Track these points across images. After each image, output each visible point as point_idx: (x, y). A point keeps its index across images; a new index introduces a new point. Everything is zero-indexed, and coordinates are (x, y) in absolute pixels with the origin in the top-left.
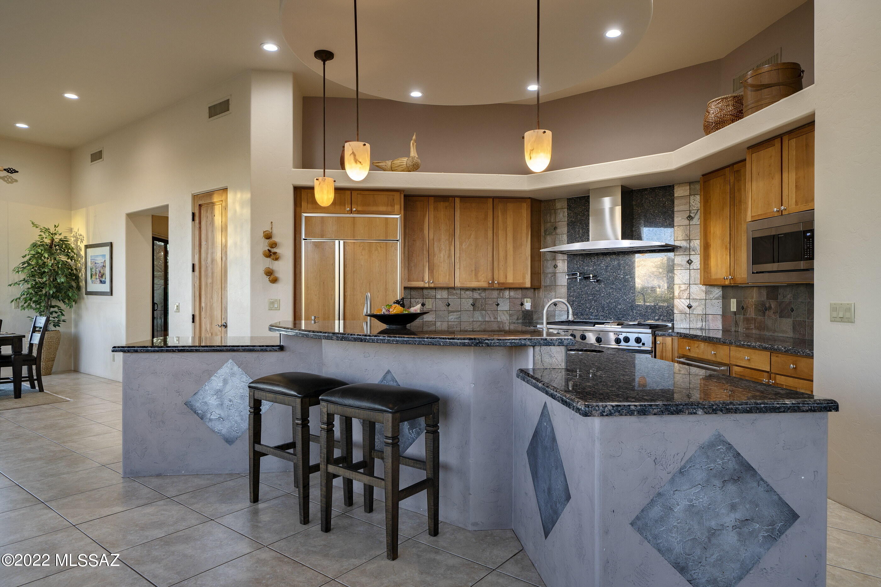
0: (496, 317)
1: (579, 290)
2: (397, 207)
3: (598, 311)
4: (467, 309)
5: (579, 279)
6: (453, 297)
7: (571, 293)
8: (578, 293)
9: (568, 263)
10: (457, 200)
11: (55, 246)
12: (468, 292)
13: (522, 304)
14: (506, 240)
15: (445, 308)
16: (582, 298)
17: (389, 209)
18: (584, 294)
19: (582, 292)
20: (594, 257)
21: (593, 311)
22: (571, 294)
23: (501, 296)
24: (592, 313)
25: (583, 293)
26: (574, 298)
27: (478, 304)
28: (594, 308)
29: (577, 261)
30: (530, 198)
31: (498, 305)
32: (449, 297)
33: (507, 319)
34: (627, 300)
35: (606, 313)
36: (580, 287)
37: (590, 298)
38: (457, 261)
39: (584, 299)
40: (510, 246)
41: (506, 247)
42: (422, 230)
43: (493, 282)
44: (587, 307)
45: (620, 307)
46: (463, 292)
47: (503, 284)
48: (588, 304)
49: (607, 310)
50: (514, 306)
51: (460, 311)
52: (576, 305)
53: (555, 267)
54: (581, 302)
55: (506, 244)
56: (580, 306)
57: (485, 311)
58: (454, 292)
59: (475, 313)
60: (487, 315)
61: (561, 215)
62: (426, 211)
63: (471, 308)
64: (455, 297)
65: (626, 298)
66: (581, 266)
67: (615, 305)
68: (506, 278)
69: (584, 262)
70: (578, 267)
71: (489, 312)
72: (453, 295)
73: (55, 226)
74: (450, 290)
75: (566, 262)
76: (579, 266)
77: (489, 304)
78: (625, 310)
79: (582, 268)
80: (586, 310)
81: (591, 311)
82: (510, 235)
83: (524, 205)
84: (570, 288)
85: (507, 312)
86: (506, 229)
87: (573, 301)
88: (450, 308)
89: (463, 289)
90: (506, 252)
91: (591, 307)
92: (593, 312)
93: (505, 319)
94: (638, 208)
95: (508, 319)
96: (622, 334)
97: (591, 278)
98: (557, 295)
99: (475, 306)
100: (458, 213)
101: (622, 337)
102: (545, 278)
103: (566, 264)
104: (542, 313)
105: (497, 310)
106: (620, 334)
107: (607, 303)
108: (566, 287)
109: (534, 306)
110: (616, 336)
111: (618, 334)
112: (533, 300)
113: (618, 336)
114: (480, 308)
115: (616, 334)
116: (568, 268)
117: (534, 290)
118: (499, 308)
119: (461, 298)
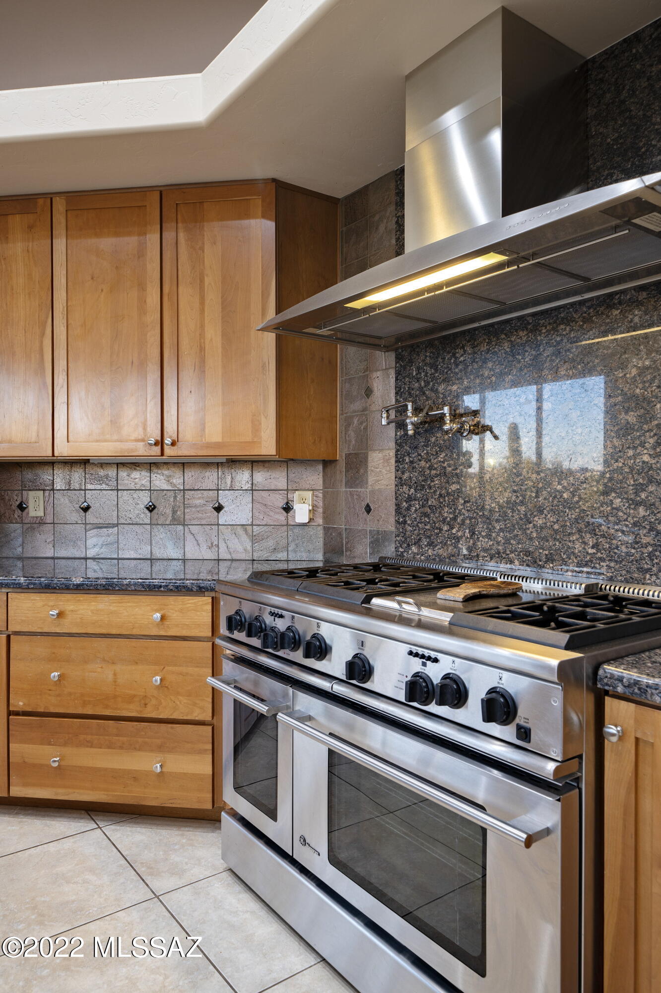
0: (216, 543)
1: (423, 463)
3: (474, 533)
4: (135, 521)
5: (412, 423)
6: (99, 487)
7: (403, 473)
8: (422, 473)
9: (397, 379)
10: (60, 205)
12: (136, 474)
13: (288, 509)
14: (202, 310)
15: (76, 516)
16: (430, 488)
18: (437, 475)
19: (431, 468)
20: (463, 347)
21: (460, 534)
22: (406, 476)
23: (229, 482)
25: (433, 472)
26: (412, 490)
27: (164, 508)
28: (463, 521)
29: (418, 369)
31: (219, 509)
32: (89, 486)
33: (245, 550)
34: (565, 496)
35: (498, 543)
36: (427, 453)
39: (435, 492)
40: (213, 334)
41: (202, 335)
43: (160, 443)
44: (444, 520)
45: (540, 522)
46: (123, 474)
48: (446, 509)
49: (501, 530)
50: (265, 513)
51: (117, 525)
52: (416, 510)
53: (369, 392)
54: (430, 503)
55: (202, 326)
56: (426, 515)
57: (184, 525)
58: (102, 472)
59: (155, 530)
60: (189, 537)
61: (382, 228)
63: (146, 517)
64: (104, 486)
65: (559, 487)
66: (428, 383)
67: (526, 515)
68: (203, 430)
69: (436, 370)
71: (194, 529)
72: (100, 480)
74: (89, 469)
75: (392, 374)
76: (423, 384)
77: (196, 506)
78: (556, 532)
79: (432, 390)
80: (441, 530)
81: (454, 531)
82: (213, 297)
83: (256, 205)
84: (403, 457)
85: (246, 530)
86: (202, 281)
87: (409, 499)
88: (90, 517)
89: (123, 464)
90: (202, 349)
91: (455, 519)
92: (461, 537)
93: (240, 548)
95: (249, 548)
96: (436, 660)
97: (448, 418)
98: (371, 479)
99: (155, 511)
100: (60, 244)
101: (435, 673)
102: (347, 430)
103: (392, 381)
104: (340, 534)
105: (218, 525)
106: (429, 658)
107: (501, 507)
108: (392, 453)
109: (324, 513)
110: (416, 665)
111: (423, 657)
112: (321, 495)
113: (424, 664)
114: (170, 518)
115: (417, 655)
116: (397, 393)
117: (324, 468)
118: (223, 518)
119: (118, 490)
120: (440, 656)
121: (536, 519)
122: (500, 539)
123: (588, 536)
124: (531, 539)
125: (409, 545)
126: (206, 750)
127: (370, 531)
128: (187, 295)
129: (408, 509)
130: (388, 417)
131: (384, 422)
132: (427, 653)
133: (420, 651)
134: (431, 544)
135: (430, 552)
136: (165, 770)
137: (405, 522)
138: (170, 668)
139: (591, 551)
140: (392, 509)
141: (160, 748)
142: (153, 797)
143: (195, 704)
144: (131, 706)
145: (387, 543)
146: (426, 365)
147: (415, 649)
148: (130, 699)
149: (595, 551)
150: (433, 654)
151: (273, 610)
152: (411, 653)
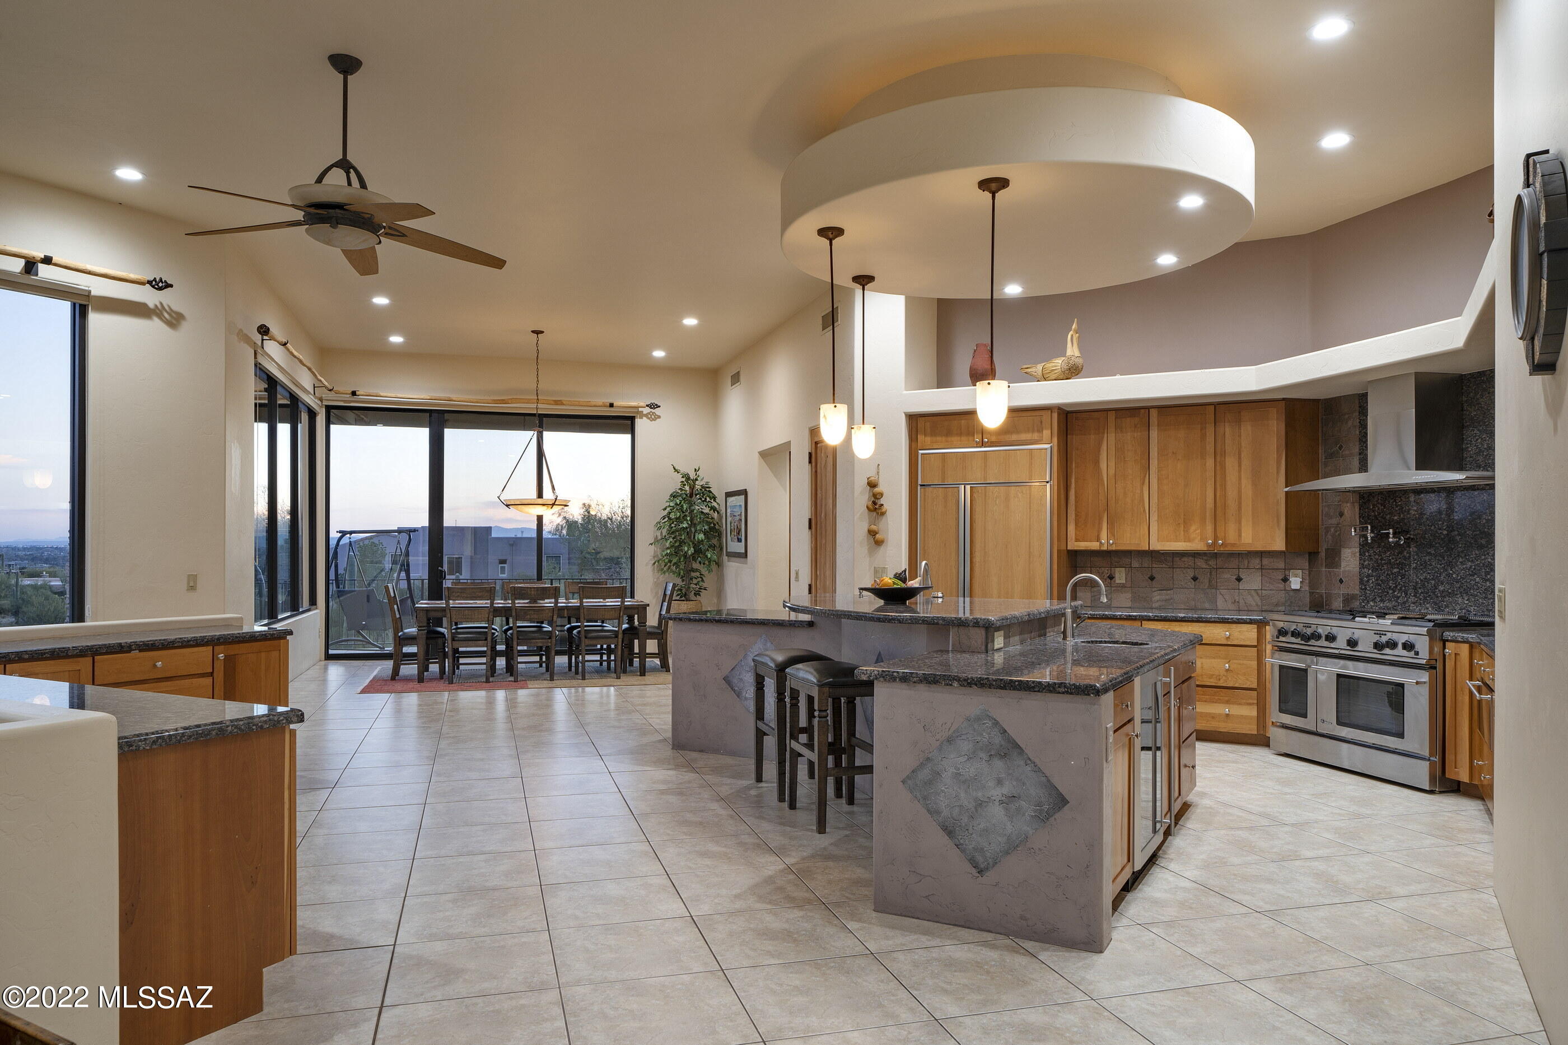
0: (1237, 600)
1: (1377, 557)
2: (1047, 433)
3: (1407, 594)
4: (1184, 586)
5: (1370, 536)
6: (1161, 566)
7: (1364, 561)
8: (1376, 561)
9: (1360, 509)
10: (1154, 413)
11: (696, 495)
12: (1185, 560)
13: (1285, 580)
14: (1240, 471)
15: (1147, 583)
16: (1381, 570)
17: (1036, 436)
18: (1385, 564)
19: (1382, 559)
20: (1400, 497)
21: (1399, 595)
22: (1366, 563)
23: (1246, 564)
24: (1398, 598)
25: (1383, 562)
26: (1370, 571)
27: (1204, 579)
28: (1401, 588)
29: (1374, 505)
30: (1284, 399)
31: (1239, 579)
32: (1154, 566)
33: (1257, 605)
34: (1454, 576)
35: (1420, 599)
36: (1379, 551)
37: (1395, 570)
38: (1154, 509)
39: (1384, 572)
40: (1246, 483)
41: (1240, 483)
42: (1097, 462)
43: (1215, 543)
44: (1390, 588)
45: (1441, 588)
46: (1176, 559)
47: (1233, 545)
48: (1391, 582)
49: (1422, 593)
50: (1270, 583)
51: (1173, 589)
52: (1373, 582)
53: (1341, 514)
54: (1381, 578)
55: (1240, 479)
56: (1379, 585)
57: (1217, 589)
58: (1162, 557)
59: (1198, 592)
61: (1350, 423)
62: (1104, 433)
63: (1191, 583)
64: (1165, 567)
65: (1451, 572)
66: (1380, 513)
67: (1435, 585)
68: (1240, 536)
69: (1385, 507)
70: (1375, 516)
71: (1223, 591)
72: (1162, 563)
73: (695, 470)
74: (1154, 554)
75: (1357, 506)
76: (1376, 514)
77: (1225, 578)
78: (1450, 593)
79: (1382, 517)
80: (1388, 593)
81: (1396, 593)
82: (1246, 463)
83: (1273, 412)
84: (1364, 552)
85: (1257, 593)
86: (1239, 454)
87: (1368, 576)
88: (1156, 584)
89: (1176, 553)
90: (1239, 491)
91: (1396, 587)
92: (1400, 596)
93: (1253, 603)
94: (1471, 408)
95: (1260, 604)
96: (1385, 635)
97: (1391, 536)
98: (1343, 564)
99: (1198, 580)
100: (1154, 434)
101: (1384, 639)
102: (1326, 535)
103: (1357, 510)
104: (1322, 596)
105: (1239, 589)
106: (1382, 634)
107: (1421, 581)
108: (1357, 550)
109: (1310, 583)
110: (1376, 638)
111: (1380, 634)
112: (1307, 572)
113: (1381, 637)
114: (1207, 585)
115: (1377, 634)
116: (1360, 517)
117: (1309, 556)
118: (1242, 585)
119: (1173, 568)
120: (1386, 633)
121: (1440, 587)
122: (1421, 597)
123: (1465, 595)
124: (1437, 597)
125: (1368, 601)
126: (1253, 703)
127: (1343, 594)
128: (1231, 463)
129: (1368, 581)
130: (1355, 531)
131: (1353, 534)
132: (1381, 632)
133: (1379, 632)
134: (1382, 601)
135: (1381, 605)
136: (1230, 713)
137: (1366, 589)
138: (1235, 661)
139: (1466, 602)
140: (1358, 581)
141: (1228, 702)
142: (1224, 727)
143: (1247, 679)
144: (1212, 680)
145: (1354, 601)
146: (1378, 503)
147: (1376, 632)
148: (1211, 676)
149: (1468, 602)
150: (1384, 633)
151: (1305, 625)
152: (1375, 634)
